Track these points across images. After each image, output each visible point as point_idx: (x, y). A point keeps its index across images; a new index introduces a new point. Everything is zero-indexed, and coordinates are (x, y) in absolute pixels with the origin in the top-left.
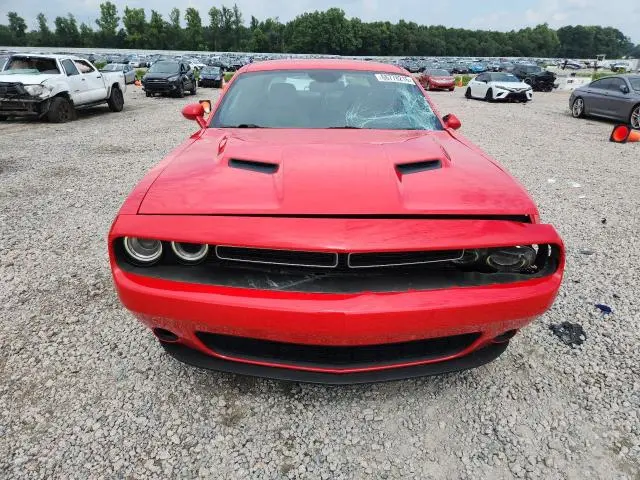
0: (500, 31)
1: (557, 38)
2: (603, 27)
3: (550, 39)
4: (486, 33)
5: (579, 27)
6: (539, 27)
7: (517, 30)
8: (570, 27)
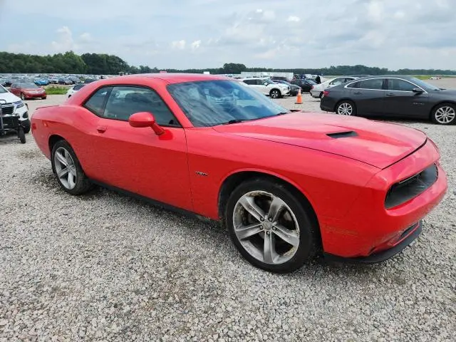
0: (39, 55)
1: (83, 61)
2: (109, 55)
3: (78, 61)
4: (28, 56)
5: (94, 55)
6: (67, 53)
7: (52, 55)
8: (88, 54)
